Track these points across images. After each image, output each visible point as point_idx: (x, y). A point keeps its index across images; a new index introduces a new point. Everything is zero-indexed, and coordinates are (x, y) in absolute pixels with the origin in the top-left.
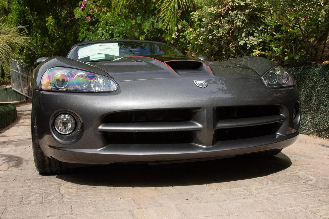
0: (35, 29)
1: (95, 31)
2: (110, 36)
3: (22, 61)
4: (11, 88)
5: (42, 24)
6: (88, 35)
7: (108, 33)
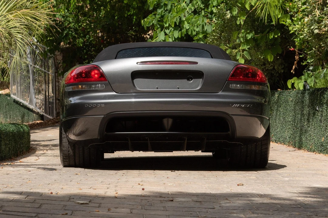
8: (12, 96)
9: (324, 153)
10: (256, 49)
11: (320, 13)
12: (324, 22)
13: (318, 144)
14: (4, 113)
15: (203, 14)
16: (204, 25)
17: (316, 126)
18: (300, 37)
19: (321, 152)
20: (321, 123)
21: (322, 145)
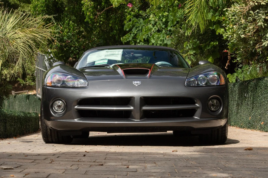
0: (67, 15)
1: (146, 17)
2: (164, 24)
3: (52, 56)
4: (35, 95)
5: (77, 8)
6: (137, 23)
7: (162, 21)
8: (38, 95)
9: (251, 129)
10: (201, 55)
11: (245, 21)
12: (248, 28)
13: (246, 122)
14: (32, 107)
15: (164, 31)
16: (165, 39)
17: (245, 109)
18: (231, 41)
19: (249, 128)
20: (248, 106)
21: (249, 123)
